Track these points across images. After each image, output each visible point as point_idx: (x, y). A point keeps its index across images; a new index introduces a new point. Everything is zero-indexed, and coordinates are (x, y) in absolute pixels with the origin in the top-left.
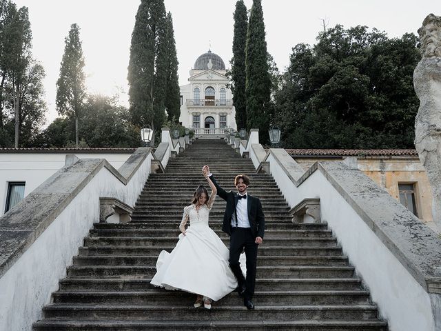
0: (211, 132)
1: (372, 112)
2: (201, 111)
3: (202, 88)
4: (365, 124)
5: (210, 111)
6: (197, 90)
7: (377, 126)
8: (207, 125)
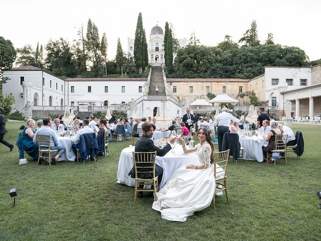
0: (158, 62)
1: (194, 68)
2: (154, 53)
3: (154, 44)
4: (193, 71)
5: (157, 53)
6: (152, 45)
7: (195, 72)
8: (156, 59)
